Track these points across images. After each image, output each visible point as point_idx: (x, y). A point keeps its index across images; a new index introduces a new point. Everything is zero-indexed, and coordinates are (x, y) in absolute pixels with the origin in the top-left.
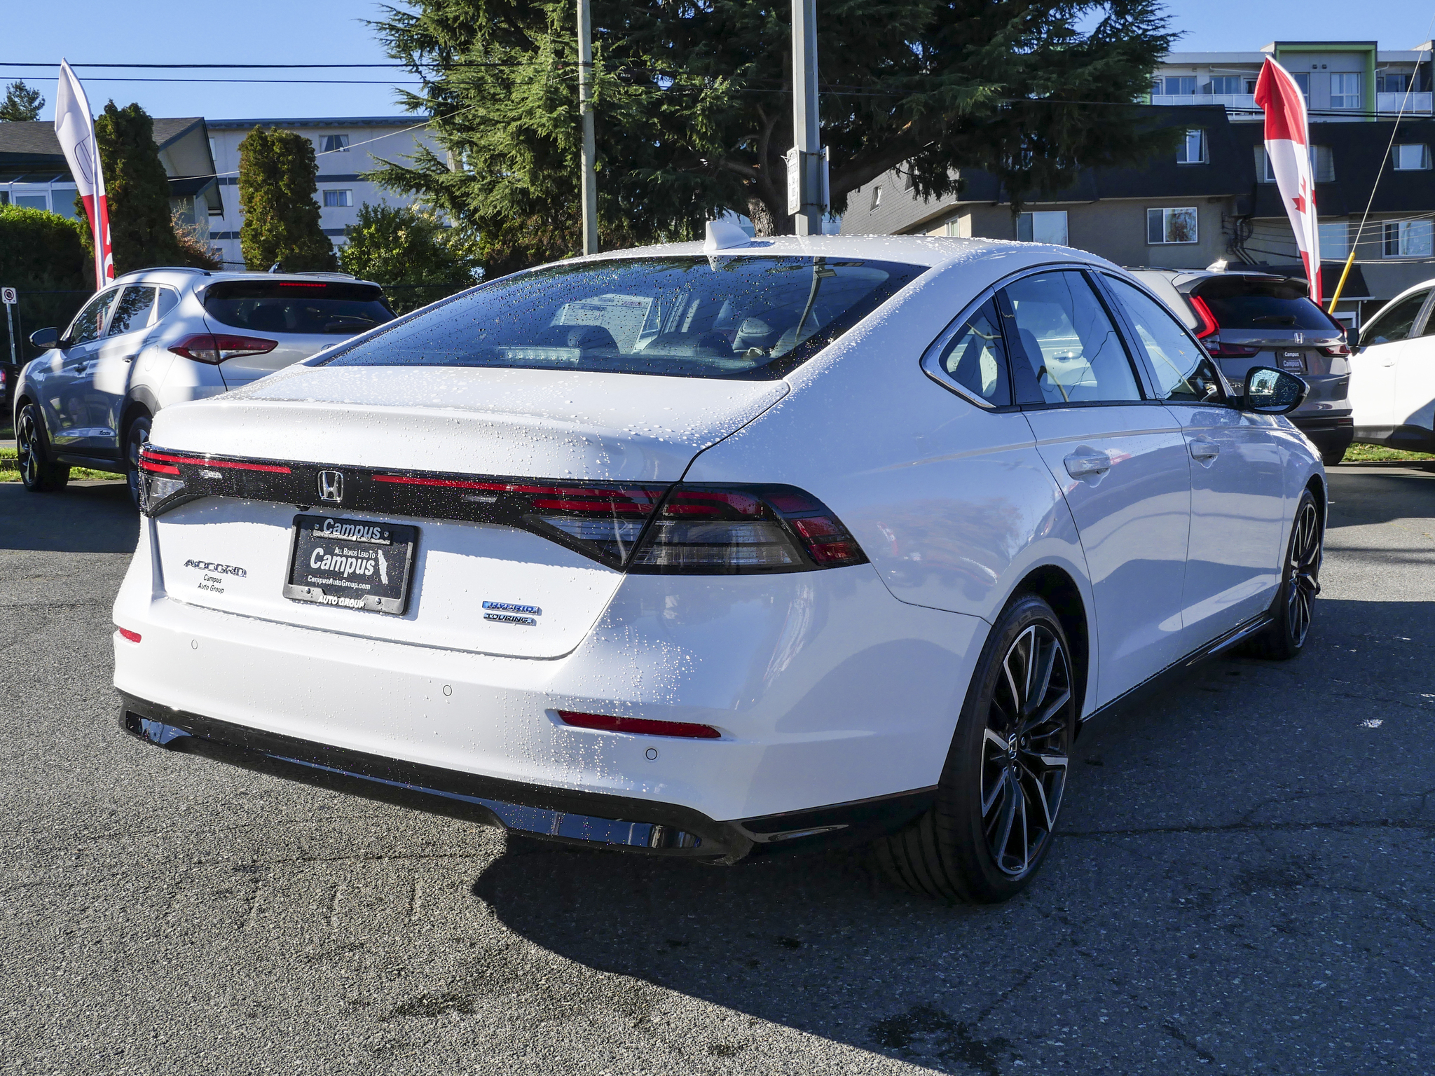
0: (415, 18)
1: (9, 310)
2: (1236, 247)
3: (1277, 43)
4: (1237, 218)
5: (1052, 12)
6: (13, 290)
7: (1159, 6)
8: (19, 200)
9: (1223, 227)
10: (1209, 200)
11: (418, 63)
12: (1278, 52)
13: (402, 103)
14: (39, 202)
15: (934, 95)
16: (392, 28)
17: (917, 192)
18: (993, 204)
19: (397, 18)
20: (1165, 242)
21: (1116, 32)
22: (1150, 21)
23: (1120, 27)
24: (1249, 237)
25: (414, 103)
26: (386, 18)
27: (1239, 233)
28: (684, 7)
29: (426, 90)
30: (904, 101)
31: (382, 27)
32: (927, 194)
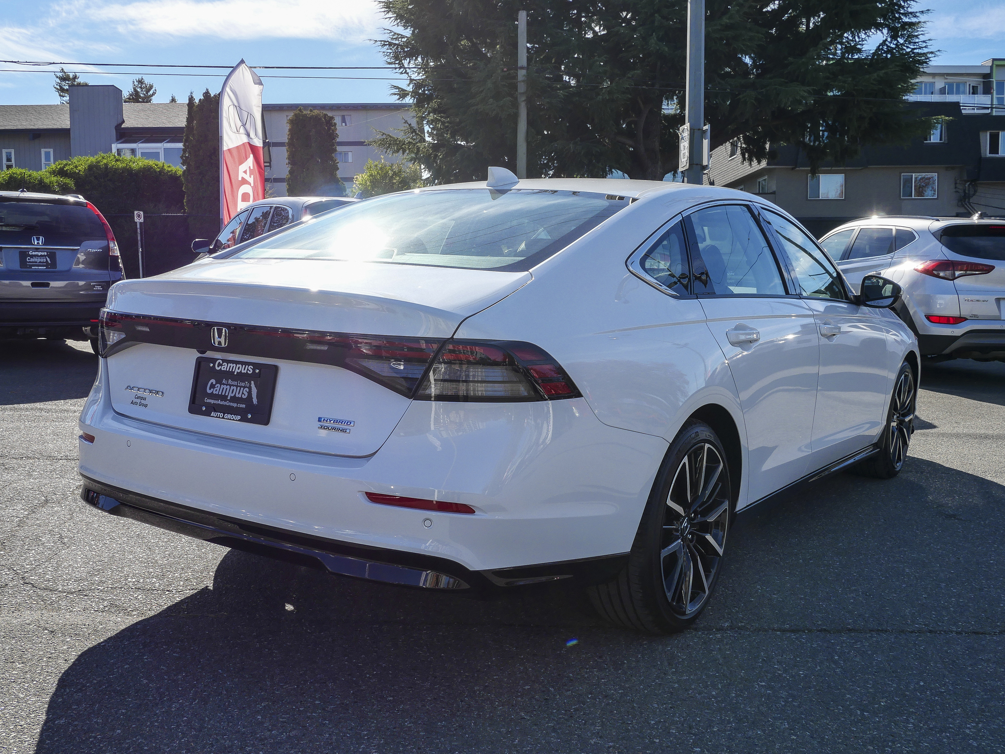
0: (406, 37)
1: (138, 227)
2: (965, 202)
3: (994, 60)
4: (966, 181)
5: (845, 35)
6: (142, 213)
7: (922, 33)
8: (143, 154)
9: (956, 188)
10: (947, 169)
11: (406, 66)
12: (994, 66)
13: (395, 94)
14: (156, 156)
15: (763, 92)
16: (390, 44)
17: (744, 159)
18: (793, 169)
19: (394, 37)
20: (913, 197)
21: (890, 50)
22: (915, 43)
23: (894, 46)
24: (974, 195)
25: (403, 94)
26: (387, 37)
27: (967, 192)
28: (586, 31)
29: (411, 86)
30: (741, 96)
31: (384, 43)
32: (750, 160)
